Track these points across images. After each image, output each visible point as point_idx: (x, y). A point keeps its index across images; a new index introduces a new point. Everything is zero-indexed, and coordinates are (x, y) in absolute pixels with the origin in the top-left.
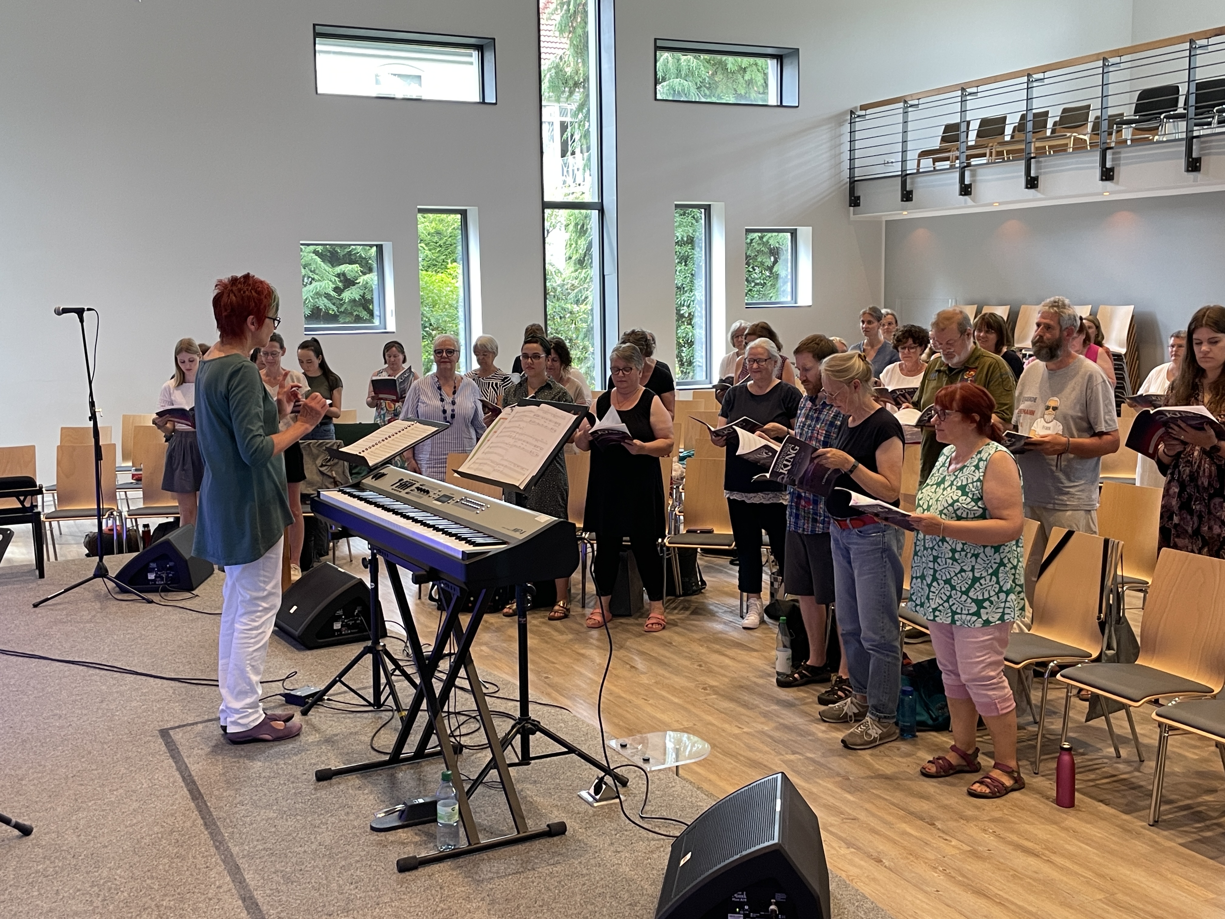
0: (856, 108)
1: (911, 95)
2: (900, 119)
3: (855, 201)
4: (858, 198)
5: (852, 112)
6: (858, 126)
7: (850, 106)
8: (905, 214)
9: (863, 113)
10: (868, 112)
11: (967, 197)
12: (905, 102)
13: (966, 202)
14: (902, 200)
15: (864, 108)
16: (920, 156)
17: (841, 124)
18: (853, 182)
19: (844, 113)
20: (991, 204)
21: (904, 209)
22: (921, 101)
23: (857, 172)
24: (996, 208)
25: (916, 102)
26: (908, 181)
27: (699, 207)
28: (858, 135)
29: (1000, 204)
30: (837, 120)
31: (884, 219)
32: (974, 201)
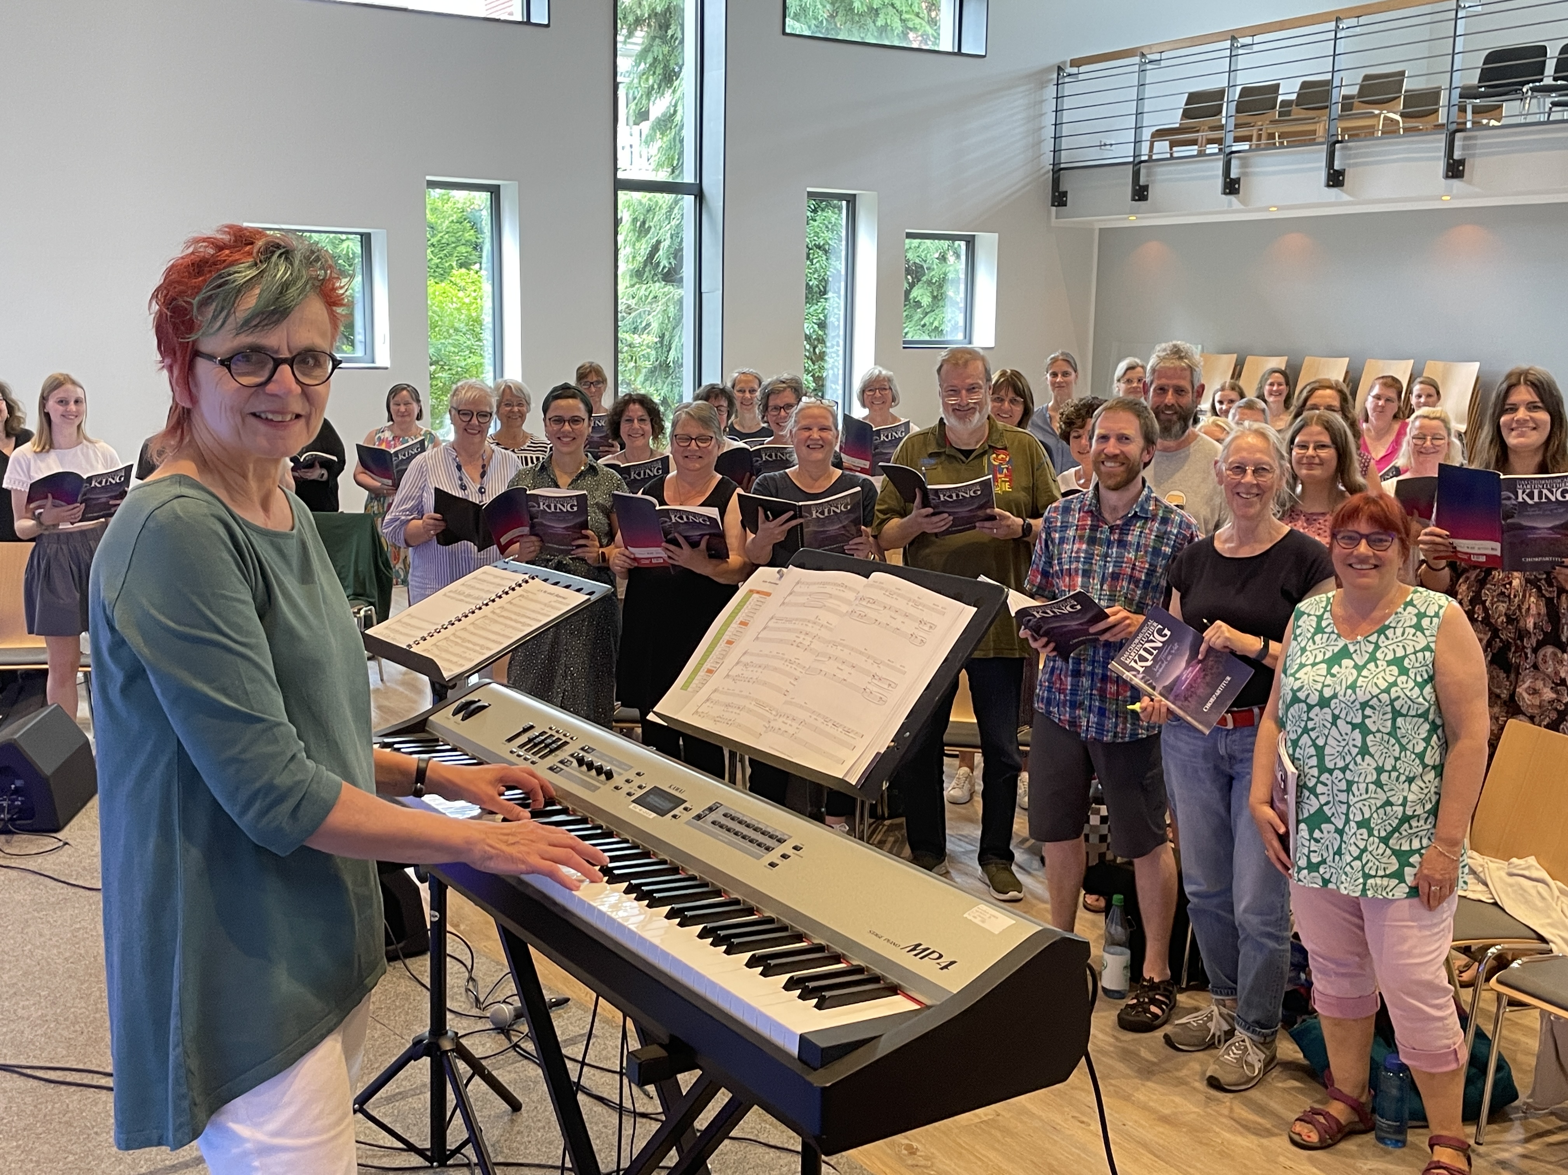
0: (1064, 63)
1: (1150, 46)
2: (1134, 79)
3: (1059, 199)
4: (1065, 194)
5: (1060, 69)
6: (1068, 89)
7: (1056, 60)
8: (1133, 220)
9: (1074, 70)
10: (1083, 69)
11: (1232, 198)
12: (1143, 55)
13: (1230, 204)
14: (1133, 200)
15: (1075, 63)
16: (1154, 135)
17: (1043, 85)
18: (1057, 171)
19: (1047, 70)
20: (1266, 209)
21: (1132, 213)
22: (1164, 56)
23: (1064, 156)
24: (1274, 213)
25: (1157, 57)
26: (1143, 172)
27: (840, 197)
28: (1067, 103)
29: (1280, 208)
30: (1038, 79)
31: (1098, 226)
32: (1243, 202)
